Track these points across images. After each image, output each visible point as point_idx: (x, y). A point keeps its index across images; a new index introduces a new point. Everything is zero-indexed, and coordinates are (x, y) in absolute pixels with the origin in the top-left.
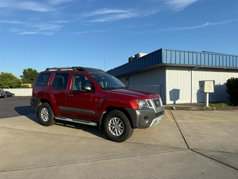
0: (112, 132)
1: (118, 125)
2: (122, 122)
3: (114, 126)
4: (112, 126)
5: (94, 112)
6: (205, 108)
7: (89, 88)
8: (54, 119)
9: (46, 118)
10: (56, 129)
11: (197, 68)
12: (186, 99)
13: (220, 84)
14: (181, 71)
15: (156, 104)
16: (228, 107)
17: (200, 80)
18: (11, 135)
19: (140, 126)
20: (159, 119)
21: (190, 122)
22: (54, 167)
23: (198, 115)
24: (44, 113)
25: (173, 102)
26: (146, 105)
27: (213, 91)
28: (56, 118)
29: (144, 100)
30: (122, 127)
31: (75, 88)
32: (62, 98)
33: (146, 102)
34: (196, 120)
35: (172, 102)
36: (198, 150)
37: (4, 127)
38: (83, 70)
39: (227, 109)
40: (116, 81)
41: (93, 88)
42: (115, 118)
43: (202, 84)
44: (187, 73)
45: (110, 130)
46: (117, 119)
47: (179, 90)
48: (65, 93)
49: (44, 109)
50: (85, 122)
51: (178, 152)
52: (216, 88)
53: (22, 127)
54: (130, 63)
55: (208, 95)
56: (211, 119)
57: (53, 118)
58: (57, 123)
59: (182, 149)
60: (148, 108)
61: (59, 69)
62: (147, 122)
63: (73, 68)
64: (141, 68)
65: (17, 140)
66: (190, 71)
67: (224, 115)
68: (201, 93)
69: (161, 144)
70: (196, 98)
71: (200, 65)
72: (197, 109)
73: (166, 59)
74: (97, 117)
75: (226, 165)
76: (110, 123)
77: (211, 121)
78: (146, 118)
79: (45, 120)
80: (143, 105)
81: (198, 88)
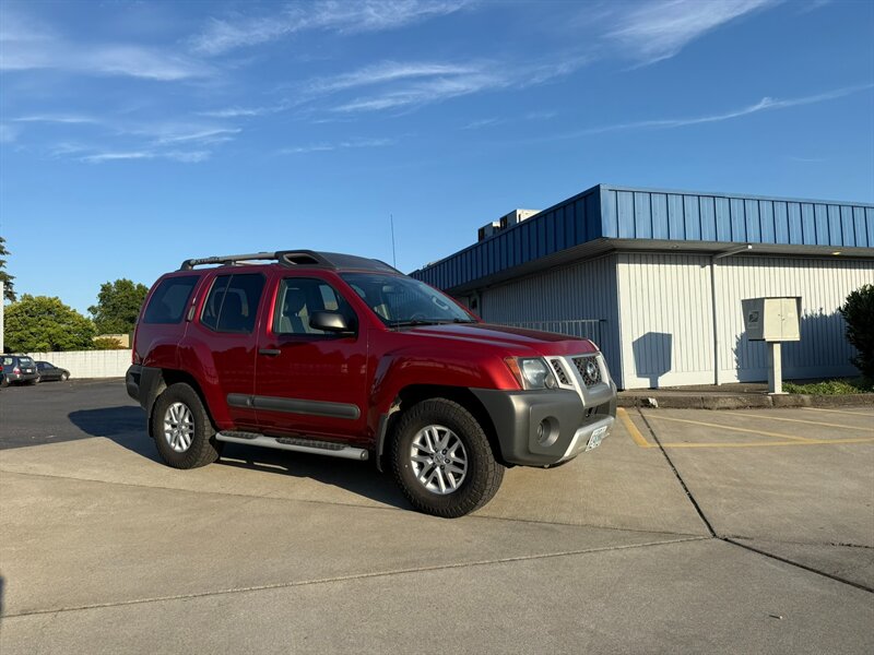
0: (423, 480)
1: (445, 452)
2: (459, 442)
3: (431, 456)
4: (422, 459)
5: (356, 410)
6: (770, 398)
7: (338, 324)
8: (213, 440)
9: (181, 438)
10: (217, 478)
11: (732, 257)
12: (696, 369)
13: (824, 313)
14: (674, 266)
15: (585, 375)
16: (856, 393)
17: (748, 298)
18: (59, 500)
19: (528, 452)
20: (598, 429)
21: (716, 448)
22: (212, 597)
23: (745, 425)
24: (176, 422)
25: (648, 380)
26: (546, 375)
27: (797, 337)
28: (219, 436)
29: (539, 359)
30: (459, 461)
31: (286, 327)
32: (240, 368)
33: (546, 366)
34: (738, 442)
35: (645, 383)
36: (752, 539)
37: (31, 472)
38: (313, 262)
39: (855, 403)
40: (434, 300)
41: (351, 323)
42: (435, 429)
43: (753, 311)
44: (695, 273)
45: (416, 471)
46: (440, 432)
47: (669, 336)
48: (248, 351)
49: (177, 405)
50: (326, 447)
51: (675, 547)
52: (809, 325)
53: (93, 474)
54: (485, 247)
55: (777, 349)
56: (794, 437)
57: (208, 438)
58: (222, 459)
59: (689, 538)
60: (556, 389)
61: (227, 262)
62: (553, 438)
63: (278, 255)
64: (525, 259)
65: (78, 513)
66: (708, 267)
67: (842, 423)
68: (753, 347)
69: (609, 523)
70: (735, 364)
71: (744, 241)
72: (740, 404)
73: (617, 223)
74: (369, 429)
75: (859, 586)
76: (415, 446)
77: (793, 443)
78: (548, 424)
79: (180, 445)
80: (536, 378)
81: (741, 328)
